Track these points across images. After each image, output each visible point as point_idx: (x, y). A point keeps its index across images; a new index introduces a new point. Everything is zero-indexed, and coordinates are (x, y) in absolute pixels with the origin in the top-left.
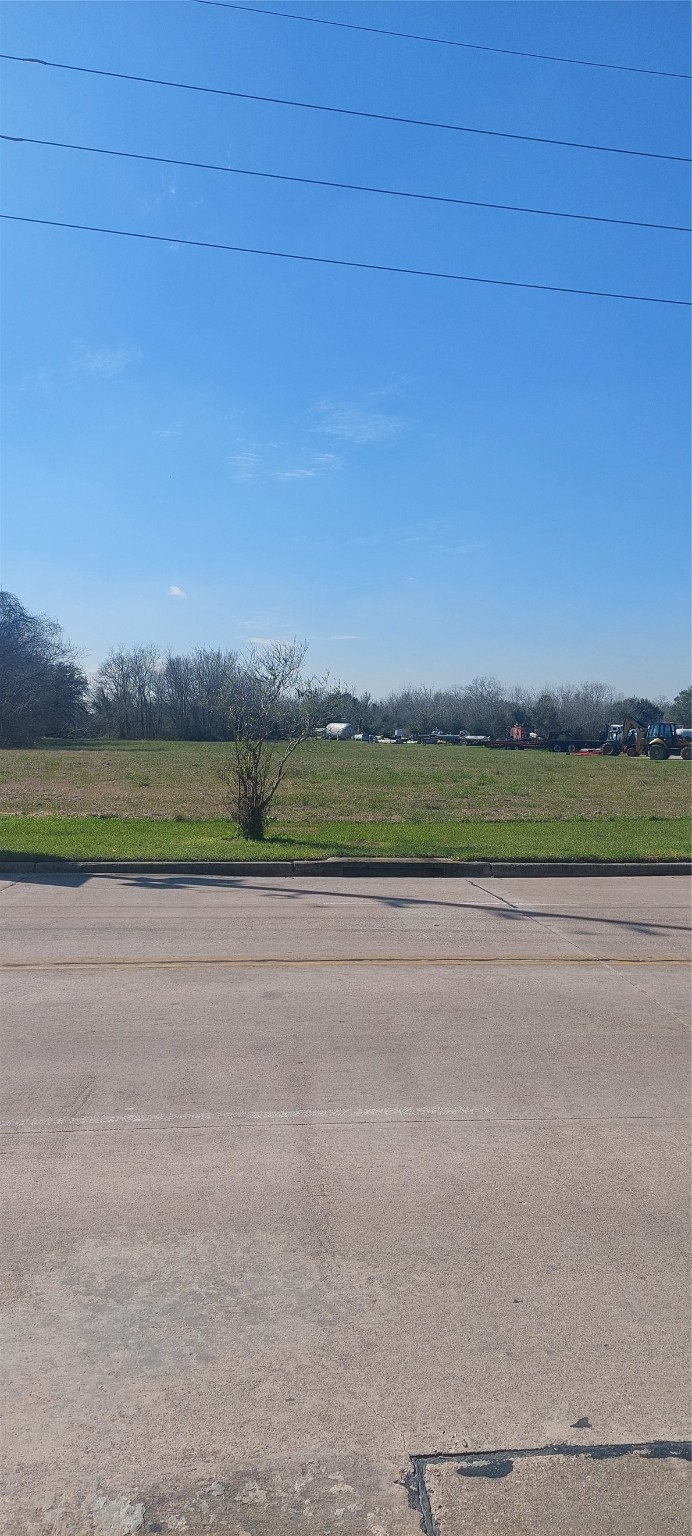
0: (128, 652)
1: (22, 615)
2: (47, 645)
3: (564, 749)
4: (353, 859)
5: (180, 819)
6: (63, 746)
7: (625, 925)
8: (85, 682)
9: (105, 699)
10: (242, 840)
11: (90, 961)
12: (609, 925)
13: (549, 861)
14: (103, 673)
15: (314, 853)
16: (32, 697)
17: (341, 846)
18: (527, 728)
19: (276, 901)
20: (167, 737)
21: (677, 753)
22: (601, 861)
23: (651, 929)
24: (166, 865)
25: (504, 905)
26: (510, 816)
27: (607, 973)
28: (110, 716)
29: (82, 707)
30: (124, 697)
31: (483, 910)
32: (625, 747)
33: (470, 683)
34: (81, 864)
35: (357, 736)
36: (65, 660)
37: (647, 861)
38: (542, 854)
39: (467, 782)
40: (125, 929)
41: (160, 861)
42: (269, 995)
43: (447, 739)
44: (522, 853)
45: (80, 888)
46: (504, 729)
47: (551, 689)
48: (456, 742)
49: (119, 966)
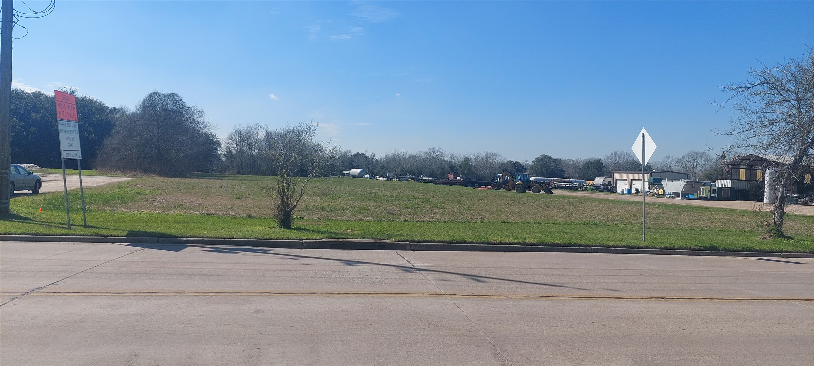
0: (244, 128)
1: (183, 105)
2: (195, 122)
3: (473, 186)
4: (336, 240)
5: (250, 216)
6: (203, 177)
7: (468, 277)
8: (220, 143)
9: (231, 152)
10: (278, 228)
11: (164, 291)
12: (459, 276)
13: (441, 242)
14: (230, 138)
15: (315, 236)
16: (188, 150)
17: (331, 233)
18: (456, 174)
19: (285, 261)
20: (264, 174)
21: (530, 189)
22: (468, 243)
23: (481, 279)
24: (232, 241)
25: (408, 265)
26: (429, 219)
27: (447, 301)
28: (232, 162)
29: (218, 157)
30: (240, 152)
31: (396, 267)
32: (504, 186)
33: (427, 150)
34: (185, 239)
35: (366, 176)
36: (206, 130)
37: (493, 244)
38: (438, 239)
39: (416, 201)
40: (193, 274)
41: (229, 238)
42: (257, 311)
43: (414, 179)
44: (427, 238)
45: (179, 252)
46: (444, 174)
47: (469, 154)
48: (418, 180)
49: (178, 294)
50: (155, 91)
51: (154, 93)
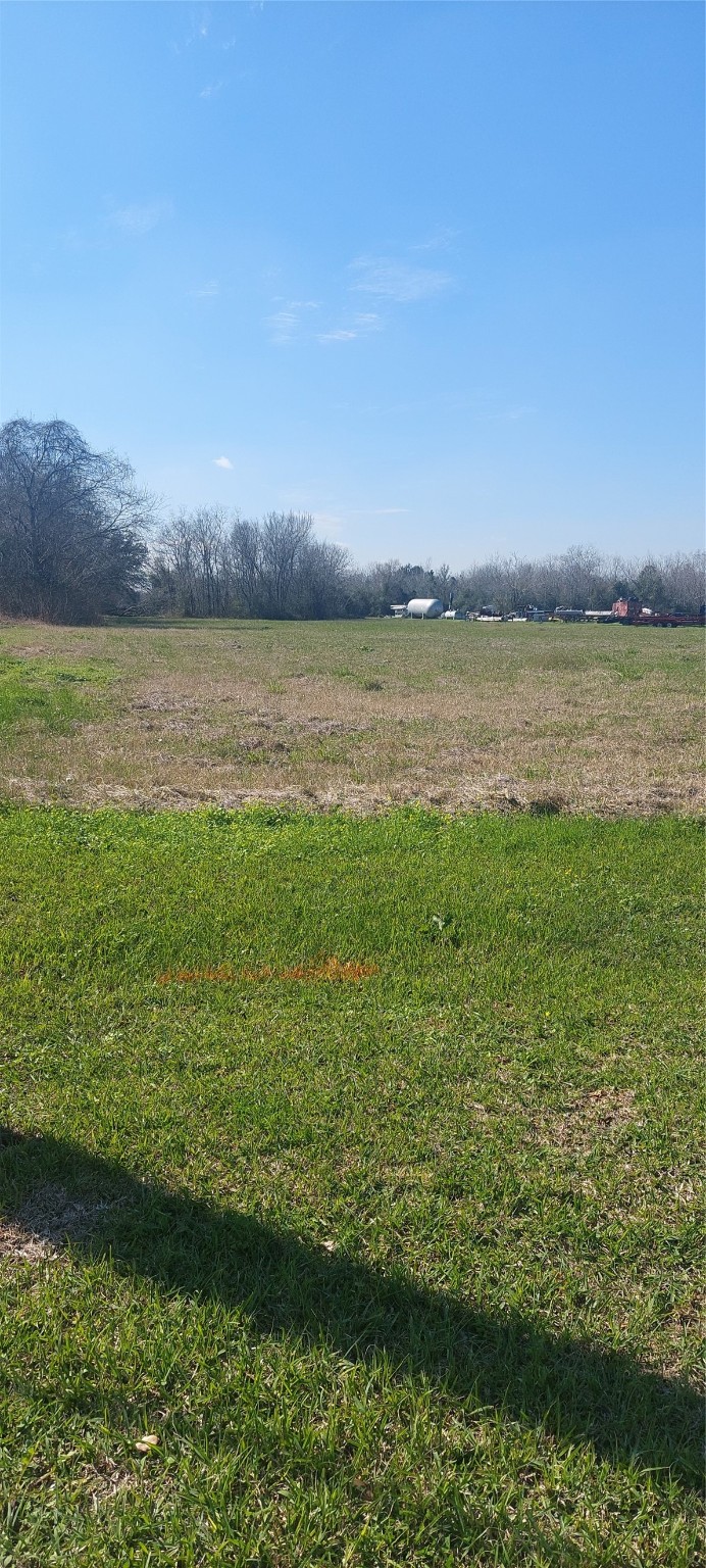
1: (84, 451)
8: (144, 551)
9: (164, 571)
14: (164, 541)
20: (240, 615)
28: (171, 591)
33: (566, 551)
35: (448, 614)
48: (576, 618)
50: (17, 418)
51: (15, 423)
